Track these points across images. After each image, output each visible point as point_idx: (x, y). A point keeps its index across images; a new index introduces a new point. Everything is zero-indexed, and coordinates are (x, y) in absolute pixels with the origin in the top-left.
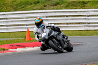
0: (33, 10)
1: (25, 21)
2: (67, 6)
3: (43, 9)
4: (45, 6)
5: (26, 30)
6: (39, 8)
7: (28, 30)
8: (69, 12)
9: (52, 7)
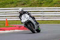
0: (10, 7)
1: (5, 14)
2: (30, 5)
3: (16, 7)
4: (17, 5)
5: (5, 20)
6: (14, 6)
7: (6, 19)
8: (32, 9)
9: (21, 6)
